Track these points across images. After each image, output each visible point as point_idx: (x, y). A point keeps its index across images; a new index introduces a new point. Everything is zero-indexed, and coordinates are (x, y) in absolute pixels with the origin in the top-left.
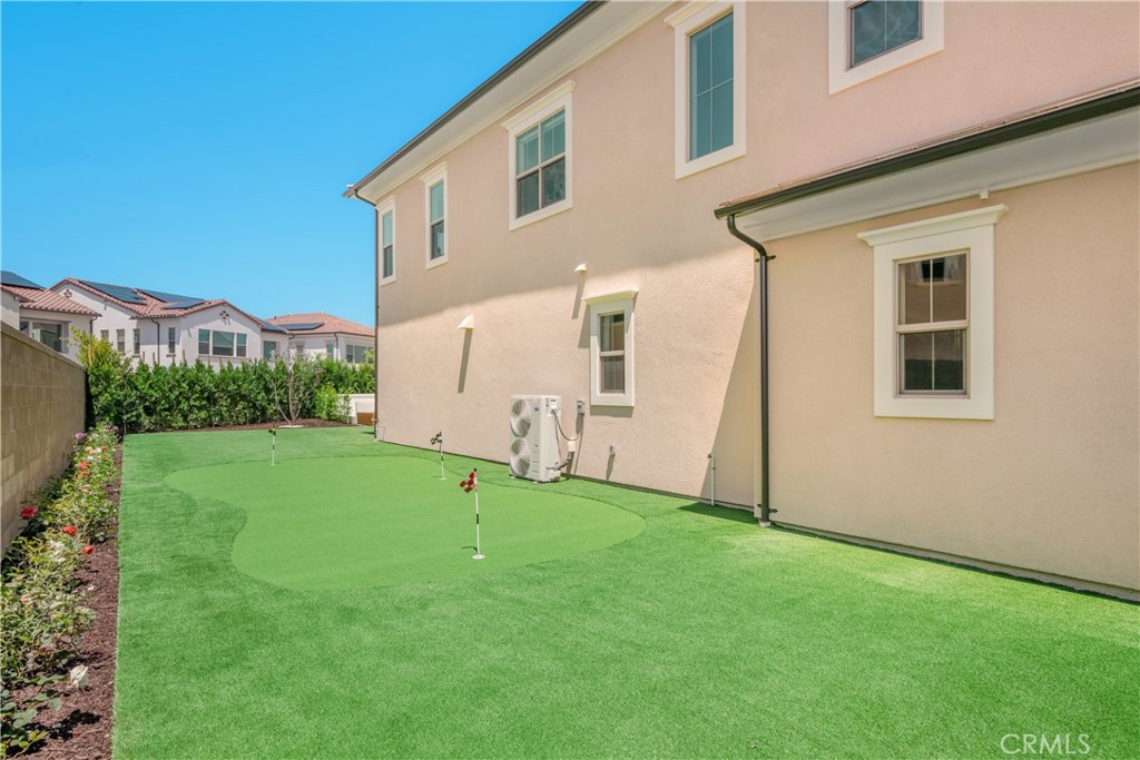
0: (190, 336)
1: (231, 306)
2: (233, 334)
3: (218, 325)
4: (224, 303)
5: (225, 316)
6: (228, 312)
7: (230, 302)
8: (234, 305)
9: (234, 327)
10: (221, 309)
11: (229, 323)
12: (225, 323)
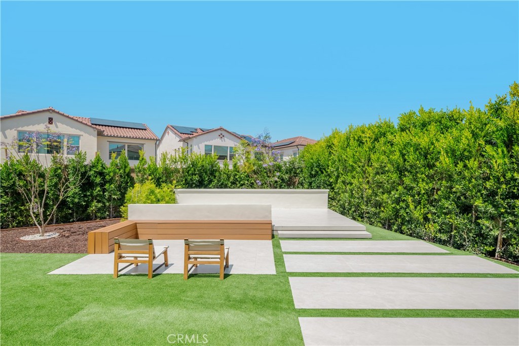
0: (199, 148)
1: (226, 131)
2: (228, 147)
3: (216, 142)
4: (221, 129)
5: (221, 136)
6: (223, 134)
7: (225, 128)
8: (227, 130)
9: (228, 143)
10: (219, 132)
11: (225, 141)
12: (222, 141)
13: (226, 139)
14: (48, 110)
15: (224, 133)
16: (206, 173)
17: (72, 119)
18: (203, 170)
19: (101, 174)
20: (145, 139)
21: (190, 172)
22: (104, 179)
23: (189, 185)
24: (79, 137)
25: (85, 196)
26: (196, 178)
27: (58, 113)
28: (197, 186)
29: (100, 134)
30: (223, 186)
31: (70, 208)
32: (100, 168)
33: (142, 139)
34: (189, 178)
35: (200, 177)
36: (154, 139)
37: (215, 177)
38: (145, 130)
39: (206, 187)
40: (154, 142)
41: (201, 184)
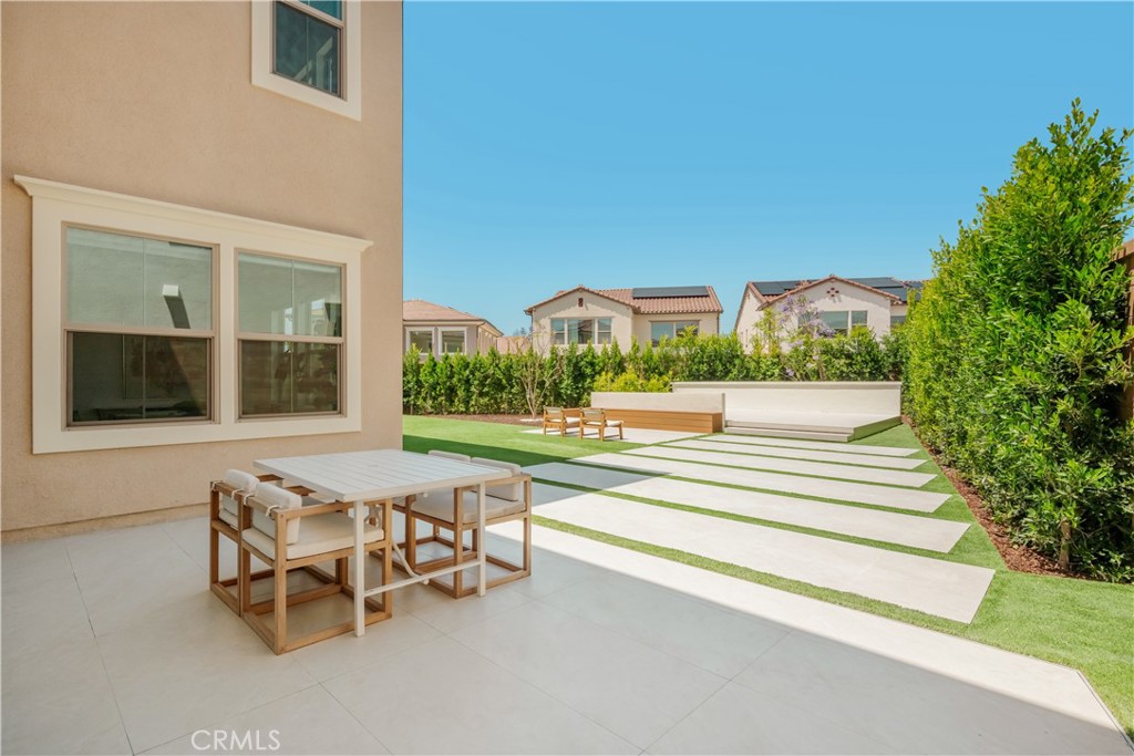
1: (842, 281)
8: (845, 278)
11: (840, 301)
12: (835, 302)
13: (842, 296)
14: (578, 290)
15: (837, 286)
16: (720, 360)
17: (593, 293)
18: (717, 356)
19: (592, 364)
20: (700, 312)
21: (696, 360)
22: (594, 370)
23: (694, 376)
24: (610, 319)
25: (577, 388)
26: (705, 367)
27: (588, 291)
28: (705, 379)
29: (636, 311)
30: (748, 377)
31: (564, 400)
32: (590, 357)
33: (696, 312)
34: (696, 367)
35: (710, 366)
36: (714, 311)
37: (735, 365)
38: (706, 296)
39: (720, 379)
40: (715, 316)
41: (712, 375)
